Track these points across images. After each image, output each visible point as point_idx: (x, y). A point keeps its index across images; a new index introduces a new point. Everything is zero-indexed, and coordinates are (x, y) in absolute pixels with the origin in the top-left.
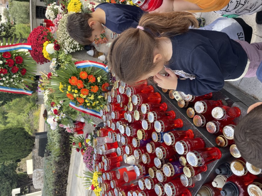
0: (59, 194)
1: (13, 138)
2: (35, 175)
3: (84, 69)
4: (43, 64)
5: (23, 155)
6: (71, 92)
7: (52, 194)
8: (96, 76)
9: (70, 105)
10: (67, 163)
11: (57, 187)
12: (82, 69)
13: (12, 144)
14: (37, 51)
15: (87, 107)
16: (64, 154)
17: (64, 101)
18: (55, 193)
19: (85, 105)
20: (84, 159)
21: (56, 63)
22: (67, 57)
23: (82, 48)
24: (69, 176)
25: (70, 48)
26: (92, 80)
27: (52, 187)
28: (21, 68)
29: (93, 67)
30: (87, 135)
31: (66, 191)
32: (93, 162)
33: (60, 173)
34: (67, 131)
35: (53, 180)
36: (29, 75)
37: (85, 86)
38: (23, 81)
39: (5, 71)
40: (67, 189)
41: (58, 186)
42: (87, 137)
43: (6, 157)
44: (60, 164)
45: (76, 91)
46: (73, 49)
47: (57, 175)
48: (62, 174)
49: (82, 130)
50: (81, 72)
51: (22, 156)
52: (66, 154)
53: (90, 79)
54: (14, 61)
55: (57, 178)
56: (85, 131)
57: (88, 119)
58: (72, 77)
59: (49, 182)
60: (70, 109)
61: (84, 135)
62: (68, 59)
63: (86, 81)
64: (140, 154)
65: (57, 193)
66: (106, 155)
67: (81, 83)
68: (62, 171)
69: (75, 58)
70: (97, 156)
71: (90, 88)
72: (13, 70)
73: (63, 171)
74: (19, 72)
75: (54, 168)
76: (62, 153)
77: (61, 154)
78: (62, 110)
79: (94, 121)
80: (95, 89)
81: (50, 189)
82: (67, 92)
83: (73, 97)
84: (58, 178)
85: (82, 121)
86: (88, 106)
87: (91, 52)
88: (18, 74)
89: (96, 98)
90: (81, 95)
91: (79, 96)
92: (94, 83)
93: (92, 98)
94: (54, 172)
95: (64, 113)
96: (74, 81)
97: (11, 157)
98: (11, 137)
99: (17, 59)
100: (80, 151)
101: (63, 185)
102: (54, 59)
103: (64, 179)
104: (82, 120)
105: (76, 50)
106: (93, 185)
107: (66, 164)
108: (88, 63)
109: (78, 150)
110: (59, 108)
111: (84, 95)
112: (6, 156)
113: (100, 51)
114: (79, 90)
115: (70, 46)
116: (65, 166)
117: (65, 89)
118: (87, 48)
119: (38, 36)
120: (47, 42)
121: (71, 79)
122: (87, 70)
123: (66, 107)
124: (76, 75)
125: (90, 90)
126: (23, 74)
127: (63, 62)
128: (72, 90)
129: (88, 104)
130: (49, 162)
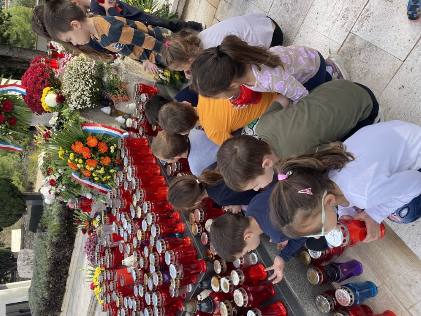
0: (54, 288)
2: (22, 257)
3: (94, 135)
4: (41, 114)
5: (6, 222)
6: (73, 161)
7: (45, 287)
8: (110, 145)
9: (72, 176)
10: (70, 245)
11: (52, 278)
12: (90, 134)
14: (33, 98)
15: (94, 181)
16: (65, 234)
17: (65, 170)
18: (49, 286)
19: (91, 179)
20: (85, 248)
21: (58, 120)
22: (72, 114)
24: (71, 265)
25: (77, 103)
26: (103, 149)
27: (44, 278)
28: (9, 116)
29: (105, 134)
30: (96, 215)
31: (65, 285)
32: (96, 254)
33: (58, 260)
34: (68, 206)
35: (47, 268)
36: (20, 125)
37: (93, 156)
38: (10, 133)
40: (67, 283)
41: (54, 277)
42: (95, 217)
44: (59, 246)
45: (81, 161)
46: (81, 105)
47: (53, 262)
48: (60, 261)
49: (90, 206)
50: (90, 137)
51: (4, 224)
52: (69, 234)
53: (101, 148)
55: (53, 265)
56: (94, 209)
57: (96, 196)
58: (76, 143)
59: (40, 270)
60: (72, 181)
61: (92, 214)
62: (74, 117)
63: (95, 150)
64: (138, 256)
65: (51, 287)
66: (111, 248)
67: (88, 152)
68: (61, 257)
69: (84, 116)
70: (100, 248)
71: (99, 160)
73: (63, 257)
74: (6, 122)
75: (49, 253)
77: (61, 232)
78: (61, 181)
79: (105, 199)
80: (107, 161)
81: (42, 281)
82: (69, 161)
83: (77, 167)
84: (55, 266)
85: (87, 198)
86: (96, 181)
87: (107, 110)
88: (5, 124)
89: (107, 172)
90: (87, 167)
91: (85, 168)
92: (106, 153)
93: (102, 171)
94: (49, 257)
95: (63, 185)
96: (78, 147)
99: (4, 105)
100: (87, 233)
101: (61, 276)
102: (56, 114)
103: (64, 268)
104: (89, 196)
105: (86, 106)
106: (93, 283)
107: (67, 247)
108: (100, 128)
109: (84, 231)
110: (57, 178)
111: (91, 166)
113: (120, 109)
114: (84, 160)
115: (78, 101)
116: (66, 250)
117: (66, 156)
119: (37, 78)
120: (48, 88)
121: (75, 144)
122: (97, 136)
123: (67, 178)
124: (83, 140)
125: (99, 162)
126: (11, 124)
127: (66, 120)
128: (75, 158)
129: (96, 179)
130: (43, 242)
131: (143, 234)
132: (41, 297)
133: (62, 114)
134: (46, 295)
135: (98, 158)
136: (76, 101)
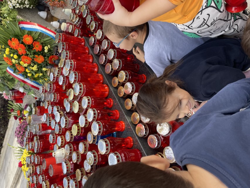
3: (30, 33)
6: (8, 56)
8: (44, 45)
9: (7, 71)
12: (27, 32)
15: (27, 77)
19: (25, 74)
20: (16, 132)
22: (11, 12)
23: (32, 6)
25: (16, 2)
26: (37, 47)
29: (41, 33)
30: (27, 106)
32: (25, 139)
34: (3, 97)
37: (28, 53)
42: (26, 108)
45: (15, 56)
46: (20, 4)
49: (22, 99)
50: (26, 35)
52: (4, 118)
56: (25, 101)
57: (28, 90)
58: (13, 39)
60: (7, 75)
61: (23, 105)
62: (12, 15)
63: (30, 47)
64: (71, 150)
66: (40, 136)
67: (23, 49)
69: (21, 16)
70: (29, 134)
71: (34, 57)
79: (35, 93)
80: (40, 59)
82: (5, 55)
83: (12, 62)
85: (20, 91)
86: (29, 77)
87: (43, 14)
89: (39, 70)
90: (21, 63)
91: (19, 64)
92: (40, 52)
93: (35, 68)
96: (14, 43)
100: (18, 119)
104: (21, 90)
105: (24, 6)
106: (21, 162)
108: (35, 27)
109: (16, 118)
111: (25, 63)
113: (55, 15)
114: (19, 56)
115: (17, 0)
116: (1, 129)
117: (2, 51)
118: (40, 8)
121: (11, 40)
122: (32, 35)
124: (18, 37)
125: (33, 60)
127: (5, 18)
128: (10, 54)
129: (29, 75)
131: (78, 130)
135: (32, 56)
136: (15, 0)
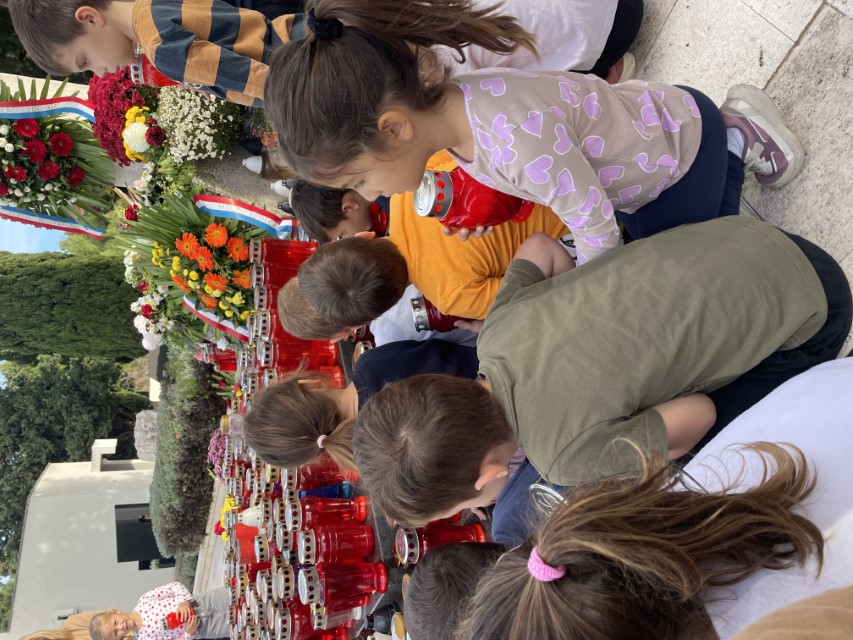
0: (191, 493)
1: (110, 294)
4: (127, 165)
5: (135, 349)
6: (179, 273)
7: (173, 489)
9: (184, 302)
11: (186, 475)
12: (212, 219)
13: (107, 311)
14: (108, 129)
15: (226, 318)
16: (207, 397)
17: (170, 288)
18: (181, 489)
19: (219, 312)
21: (152, 182)
22: (179, 171)
25: (188, 147)
27: (172, 473)
28: (67, 166)
29: (240, 221)
31: (212, 489)
32: (224, 468)
33: (196, 444)
35: (176, 456)
37: (217, 267)
39: (22, 173)
41: (189, 474)
43: (87, 346)
44: (197, 420)
45: (194, 275)
46: (197, 152)
47: (186, 446)
48: (200, 446)
49: (235, 360)
50: (212, 224)
53: (234, 250)
54: (47, 146)
55: (187, 453)
57: (237, 345)
58: (185, 234)
59: (165, 459)
62: (183, 178)
63: (221, 253)
64: (267, 512)
65: (184, 490)
67: (207, 258)
68: (201, 439)
69: (202, 177)
70: (230, 458)
71: (231, 276)
72: (42, 172)
73: (205, 440)
74: (62, 178)
75: (178, 428)
76: (201, 392)
77: (198, 394)
78: (166, 308)
80: (246, 278)
81: (168, 478)
82: (171, 272)
83: (187, 287)
84: (191, 454)
85: (219, 347)
86: (229, 318)
87: (254, 164)
88: (60, 182)
89: (250, 302)
90: (207, 288)
91: (203, 290)
93: (238, 299)
94: (178, 437)
96: (188, 245)
97: (102, 349)
98: (105, 291)
99: (55, 143)
101: (204, 474)
102: (149, 166)
104: (222, 345)
107: (212, 422)
108: (231, 208)
110: (158, 303)
111: (214, 288)
112: (88, 343)
114: (201, 274)
117: (166, 261)
118: (250, 146)
119: (116, 85)
120: (135, 109)
121: (182, 239)
122: (226, 223)
123: (175, 305)
124: (198, 230)
125: (231, 281)
126: (72, 182)
127: (168, 184)
128: (183, 269)
129: (228, 314)
130: (169, 408)
131: (273, 470)
132: (167, 505)
133: (160, 170)
134: (176, 503)
135: (229, 272)
136: (186, 143)
